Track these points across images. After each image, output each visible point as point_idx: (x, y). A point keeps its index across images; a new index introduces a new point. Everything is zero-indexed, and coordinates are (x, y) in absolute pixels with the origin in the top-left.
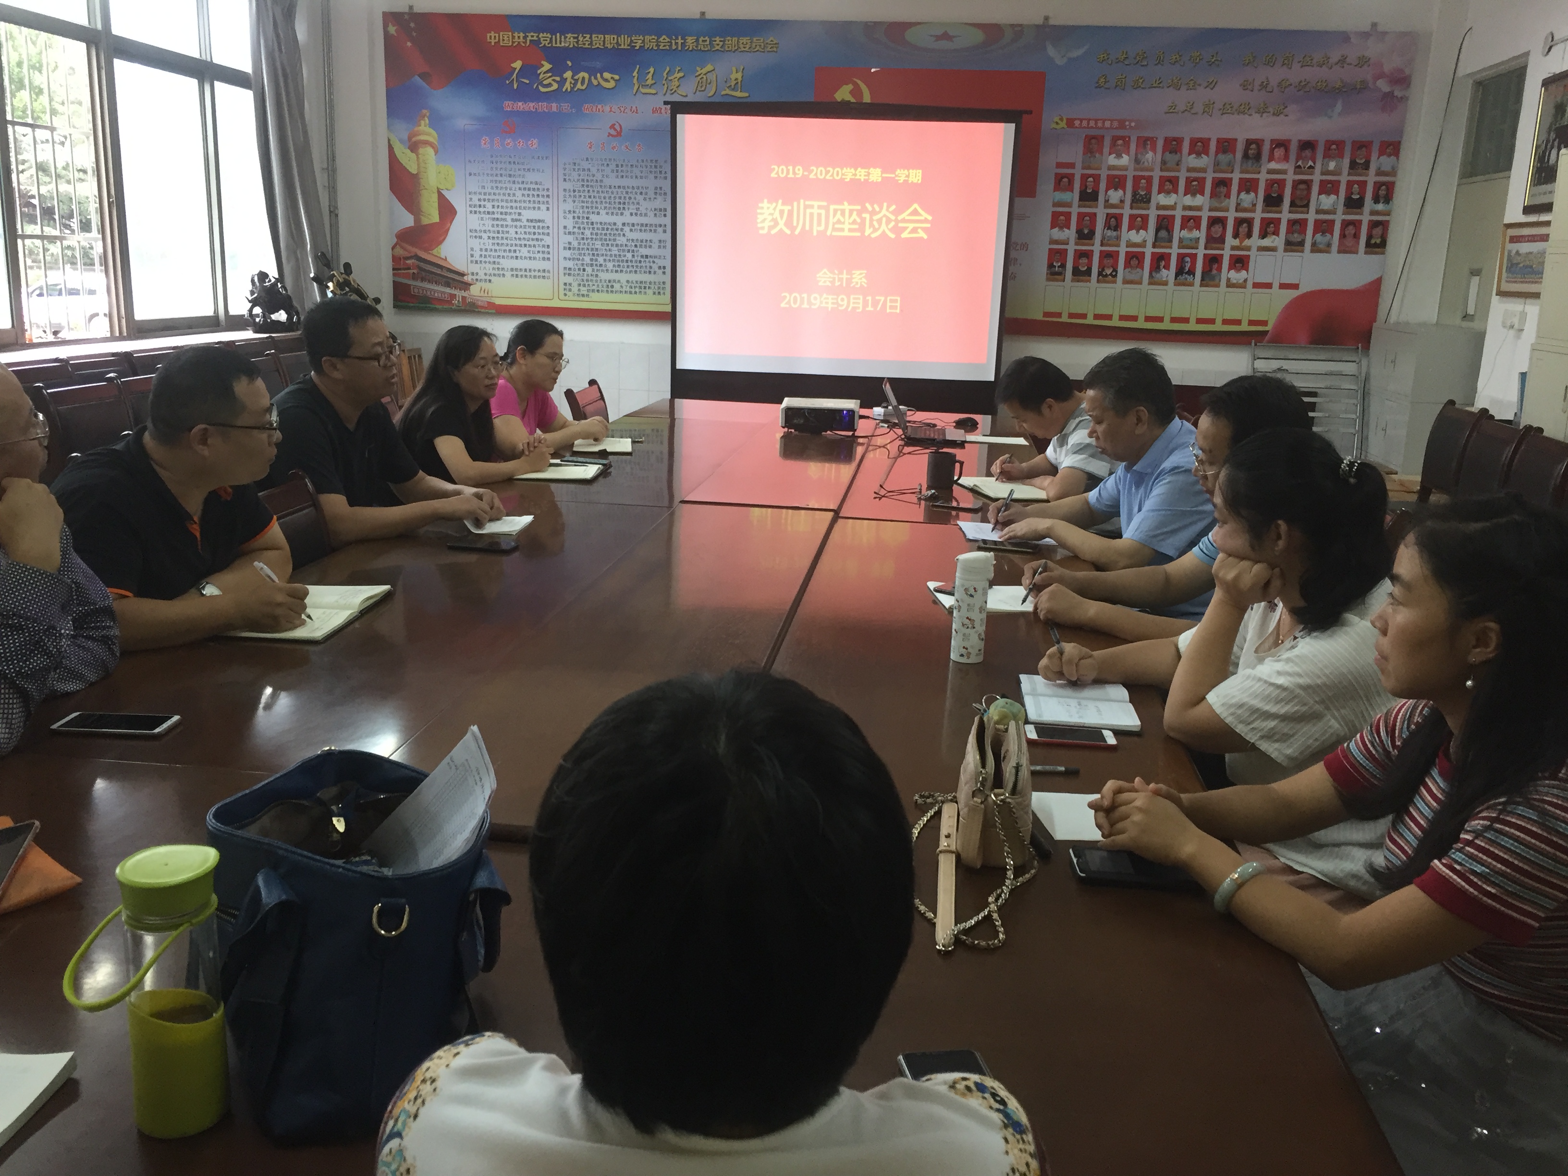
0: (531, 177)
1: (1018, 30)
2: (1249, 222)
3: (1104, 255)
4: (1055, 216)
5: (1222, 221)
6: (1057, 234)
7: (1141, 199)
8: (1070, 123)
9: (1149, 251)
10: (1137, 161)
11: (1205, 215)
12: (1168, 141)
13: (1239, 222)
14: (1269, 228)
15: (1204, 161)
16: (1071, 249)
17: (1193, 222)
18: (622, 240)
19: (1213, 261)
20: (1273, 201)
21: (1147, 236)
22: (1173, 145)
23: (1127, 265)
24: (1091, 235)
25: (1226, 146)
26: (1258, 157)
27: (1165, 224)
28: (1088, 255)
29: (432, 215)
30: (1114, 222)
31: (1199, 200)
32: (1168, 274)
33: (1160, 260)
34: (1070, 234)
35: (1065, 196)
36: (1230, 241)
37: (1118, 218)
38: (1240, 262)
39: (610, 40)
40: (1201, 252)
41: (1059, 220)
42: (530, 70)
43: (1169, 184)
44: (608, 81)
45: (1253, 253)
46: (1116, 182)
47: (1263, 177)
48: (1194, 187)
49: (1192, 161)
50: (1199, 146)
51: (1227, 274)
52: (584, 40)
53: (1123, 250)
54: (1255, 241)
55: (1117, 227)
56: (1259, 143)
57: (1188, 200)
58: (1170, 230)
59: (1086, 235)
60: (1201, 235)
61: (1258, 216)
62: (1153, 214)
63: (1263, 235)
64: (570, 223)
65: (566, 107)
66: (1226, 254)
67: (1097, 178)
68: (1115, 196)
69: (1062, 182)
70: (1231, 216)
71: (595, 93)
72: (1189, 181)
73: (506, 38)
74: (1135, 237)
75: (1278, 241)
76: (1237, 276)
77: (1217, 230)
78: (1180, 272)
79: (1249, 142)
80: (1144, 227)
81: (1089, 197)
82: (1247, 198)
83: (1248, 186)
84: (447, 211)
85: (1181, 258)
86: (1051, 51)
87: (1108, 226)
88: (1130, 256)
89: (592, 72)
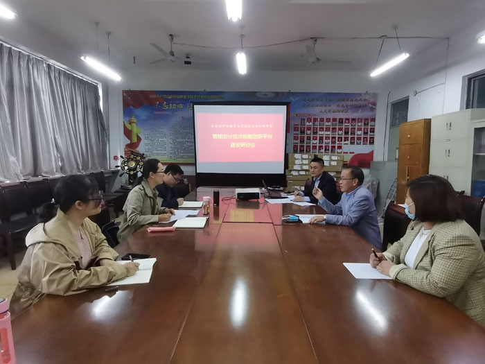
0: (161, 130)
1: (283, 93)
2: (341, 138)
3: (307, 146)
5: (335, 138)
6: (295, 141)
7: (315, 133)
8: (297, 115)
9: (318, 145)
10: (314, 124)
11: (331, 136)
12: (321, 119)
13: (339, 138)
14: (346, 139)
15: (329, 124)
16: (299, 145)
17: (327, 138)
18: (185, 145)
19: (333, 147)
20: (346, 133)
21: (317, 141)
22: (322, 120)
23: (313, 149)
24: (304, 142)
25: (334, 120)
26: (342, 123)
27: (321, 139)
28: (303, 146)
29: (135, 140)
30: (309, 138)
31: (329, 133)
32: (323, 151)
33: (321, 147)
34: (299, 141)
35: (297, 132)
36: (337, 142)
37: (310, 137)
38: (340, 147)
39: (181, 97)
40: (330, 145)
41: (296, 138)
42: (161, 104)
43: (322, 129)
44: (181, 106)
45: (343, 145)
46: (309, 129)
47: (344, 127)
48: (328, 129)
49: (327, 124)
50: (328, 120)
51: (337, 150)
52: (175, 96)
53: (311, 145)
54: (343, 142)
55: (310, 139)
56: (342, 119)
57: (326, 133)
58: (322, 140)
59: (302, 141)
60: (330, 141)
61: (343, 136)
62: (318, 136)
63: (345, 141)
64: (171, 142)
65: (170, 113)
66: (336, 145)
67: (304, 128)
68: (309, 132)
69: (296, 129)
70: (337, 136)
71: (177, 109)
72: (326, 128)
73: (154, 96)
74: (315, 142)
75: (349, 142)
76: (339, 151)
77: (334, 140)
78: (325, 150)
79: (340, 119)
80: (316, 139)
81: (302, 132)
82: (340, 132)
83: (340, 129)
84: (139, 139)
85: (326, 146)
86: (291, 98)
87: (307, 139)
88: (313, 146)
89: (177, 104)
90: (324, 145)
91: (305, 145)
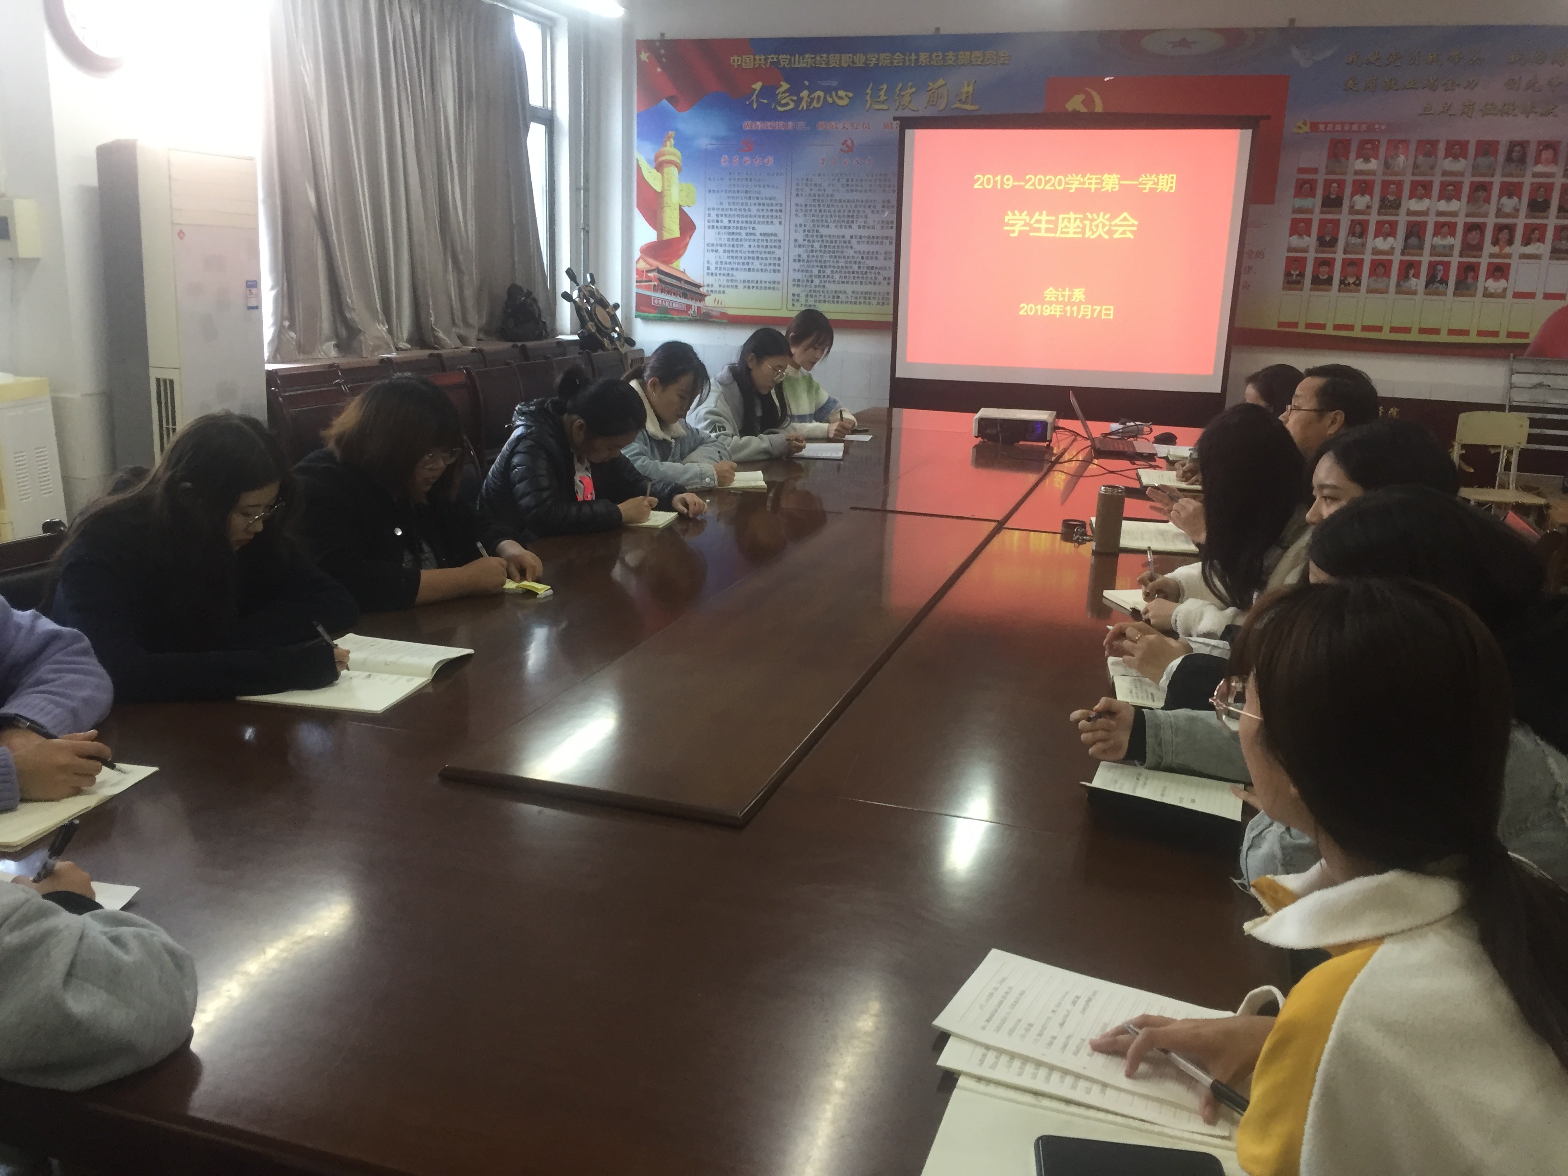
0: (767, 192)
1: (1261, 33)
2: (1511, 228)
3: (1347, 263)
4: (1295, 223)
5: (1480, 228)
6: (1295, 241)
7: (1389, 205)
8: (1314, 126)
9: (1397, 259)
10: (1387, 165)
11: (1461, 221)
12: (1420, 143)
13: (1499, 228)
14: (1533, 234)
15: (1461, 165)
16: (1311, 256)
17: (1445, 228)
18: (851, 252)
19: (1468, 271)
20: (1538, 206)
21: (1395, 243)
22: (1428, 147)
23: (1373, 272)
24: (1333, 242)
25: (1487, 148)
26: (1522, 161)
27: (1415, 231)
28: (1330, 263)
29: (673, 230)
30: (1359, 229)
31: (1454, 205)
32: (1418, 283)
33: (1408, 269)
34: (1310, 241)
35: (1306, 203)
36: (1488, 248)
37: (1364, 225)
38: (1499, 271)
39: (845, 60)
40: (1455, 261)
41: (1299, 227)
42: (769, 91)
43: (1422, 189)
44: (843, 97)
45: (1514, 262)
46: (1363, 187)
47: (1528, 181)
48: (1450, 191)
49: (1449, 164)
50: (1456, 149)
51: (1485, 283)
52: (821, 60)
54: (1517, 248)
55: (1363, 234)
56: (1523, 145)
57: (1443, 206)
58: (1421, 238)
59: (1327, 242)
61: (1521, 222)
62: (1402, 221)
63: (1527, 242)
64: (800, 237)
65: (801, 124)
66: (1484, 262)
67: (1341, 184)
68: (1361, 201)
69: (1304, 188)
71: (829, 111)
72: (1444, 186)
73: (748, 61)
74: (1382, 244)
75: (1543, 249)
76: (1494, 285)
77: (1474, 236)
78: (1431, 280)
79: (1513, 145)
80: (1392, 233)
81: (1332, 202)
82: (1509, 204)
83: (1511, 190)
84: (687, 226)
85: (1432, 266)
86: (1295, 52)
87: (1352, 233)
88: (1375, 264)
89: (828, 91)
90: (1425, 259)
91: (1339, 256)
